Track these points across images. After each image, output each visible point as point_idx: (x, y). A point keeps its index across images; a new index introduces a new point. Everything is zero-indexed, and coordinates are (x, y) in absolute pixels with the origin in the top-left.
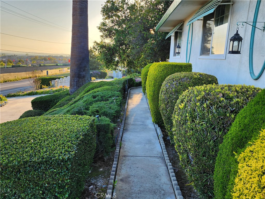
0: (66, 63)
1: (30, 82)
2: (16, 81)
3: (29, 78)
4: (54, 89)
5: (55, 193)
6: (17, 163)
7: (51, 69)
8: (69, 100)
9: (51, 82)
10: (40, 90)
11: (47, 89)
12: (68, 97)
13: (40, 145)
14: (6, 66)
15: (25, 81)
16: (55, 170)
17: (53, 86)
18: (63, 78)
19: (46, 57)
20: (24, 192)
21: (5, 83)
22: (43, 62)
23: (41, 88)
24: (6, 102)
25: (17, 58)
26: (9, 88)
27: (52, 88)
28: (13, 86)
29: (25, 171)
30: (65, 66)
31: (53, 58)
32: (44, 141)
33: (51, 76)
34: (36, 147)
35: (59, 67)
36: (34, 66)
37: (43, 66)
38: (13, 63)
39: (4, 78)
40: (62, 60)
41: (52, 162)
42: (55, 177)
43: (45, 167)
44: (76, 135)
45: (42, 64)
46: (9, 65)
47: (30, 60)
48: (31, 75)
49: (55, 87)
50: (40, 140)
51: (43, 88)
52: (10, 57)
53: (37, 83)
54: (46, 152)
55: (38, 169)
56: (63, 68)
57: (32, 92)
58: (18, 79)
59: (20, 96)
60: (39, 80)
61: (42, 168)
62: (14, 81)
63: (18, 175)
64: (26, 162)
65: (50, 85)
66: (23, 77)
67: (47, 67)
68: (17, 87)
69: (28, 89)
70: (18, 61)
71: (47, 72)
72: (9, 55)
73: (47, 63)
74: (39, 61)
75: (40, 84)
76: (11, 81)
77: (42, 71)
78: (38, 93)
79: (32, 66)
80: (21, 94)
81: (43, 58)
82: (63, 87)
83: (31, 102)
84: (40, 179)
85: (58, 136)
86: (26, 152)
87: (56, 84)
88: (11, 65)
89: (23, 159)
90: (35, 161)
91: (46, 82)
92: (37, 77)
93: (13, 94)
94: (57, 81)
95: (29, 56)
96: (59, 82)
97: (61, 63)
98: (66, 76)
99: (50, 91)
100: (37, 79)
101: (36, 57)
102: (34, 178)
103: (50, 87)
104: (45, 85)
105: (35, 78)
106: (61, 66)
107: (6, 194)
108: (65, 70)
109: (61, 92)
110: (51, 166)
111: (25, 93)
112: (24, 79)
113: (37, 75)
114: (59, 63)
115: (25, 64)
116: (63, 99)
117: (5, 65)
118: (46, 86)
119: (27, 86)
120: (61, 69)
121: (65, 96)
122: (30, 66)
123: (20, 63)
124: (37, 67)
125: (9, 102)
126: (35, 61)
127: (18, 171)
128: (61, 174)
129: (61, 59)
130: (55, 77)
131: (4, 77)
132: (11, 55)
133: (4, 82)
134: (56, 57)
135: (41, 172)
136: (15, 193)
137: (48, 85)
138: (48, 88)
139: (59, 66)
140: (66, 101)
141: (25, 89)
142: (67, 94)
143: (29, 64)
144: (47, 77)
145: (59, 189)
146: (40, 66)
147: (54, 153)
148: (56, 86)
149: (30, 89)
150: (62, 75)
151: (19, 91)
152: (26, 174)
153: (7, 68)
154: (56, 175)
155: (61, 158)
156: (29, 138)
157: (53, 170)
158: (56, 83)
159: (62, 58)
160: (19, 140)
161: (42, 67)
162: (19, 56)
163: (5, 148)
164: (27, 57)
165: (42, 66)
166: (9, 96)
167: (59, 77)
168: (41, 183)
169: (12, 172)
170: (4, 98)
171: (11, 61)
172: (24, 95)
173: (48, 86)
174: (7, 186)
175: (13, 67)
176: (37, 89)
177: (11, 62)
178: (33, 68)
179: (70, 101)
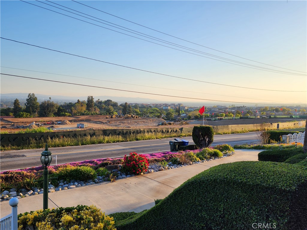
0: (304, 115)
1: (257, 135)
2: (243, 133)
3: (256, 131)
4: (285, 145)
5: (277, 215)
6: (252, 184)
7: (283, 122)
8: (301, 158)
9: (282, 137)
10: (267, 145)
11: (276, 145)
12: (300, 155)
13: (268, 177)
14: (234, 118)
15: (252, 133)
16: (278, 197)
17: (284, 142)
18: (298, 133)
19: (278, 108)
20: (255, 206)
21: (233, 134)
22: (274, 114)
23: (269, 143)
24: (233, 153)
25: (246, 109)
26: (236, 140)
27: (282, 144)
28: (240, 138)
29: (257, 191)
30: (303, 118)
31: (287, 109)
32: (271, 176)
33: (282, 130)
34: (265, 178)
35: (294, 120)
36: (263, 117)
37: (274, 118)
38: (242, 114)
39: (232, 130)
40: (299, 111)
41: (276, 190)
42: (278, 202)
43: (270, 192)
44: (298, 178)
45: (273, 115)
46: (237, 116)
47: (259, 112)
48: (259, 128)
49: (286, 143)
50: (267, 174)
51: (272, 143)
52: (239, 108)
53: (266, 137)
54: (272, 182)
55: (265, 192)
56: (299, 121)
57: (259, 146)
58: (245, 132)
59: (246, 149)
60: (268, 133)
61: (268, 192)
62: (241, 133)
63: (252, 192)
64: (258, 185)
65: (280, 140)
66: (251, 130)
67: (278, 119)
68: (244, 139)
69: (255, 143)
70: (247, 112)
71: (278, 125)
72: (238, 106)
73: (279, 115)
74: (269, 112)
75: (268, 138)
76: (238, 132)
77: (272, 124)
78: (266, 148)
79: (261, 118)
80: (247, 146)
81: (274, 109)
82: (296, 144)
83: (258, 155)
84: (266, 199)
85: (283, 175)
86: (258, 179)
87: (288, 140)
88: (240, 116)
89: (256, 182)
90: (264, 185)
91: (276, 136)
92: (265, 130)
93: (239, 146)
94: (289, 137)
95: (259, 107)
96: (293, 137)
97: (298, 115)
98: (302, 131)
99: (280, 147)
100: (266, 132)
101: (266, 108)
102: (262, 197)
103: (280, 143)
104: (273, 140)
105: (264, 131)
106: (296, 118)
107: (243, 203)
108: (302, 123)
109: (293, 148)
110: (275, 192)
111: (252, 146)
112: (251, 131)
113: (266, 128)
114: (294, 115)
115: (254, 116)
116: (295, 156)
117: (234, 116)
118: (275, 141)
119: (254, 139)
120: (296, 122)
121: (297, 154)
122: (259, 117)
123: (249, 115)
124: (266, 119)
125: (236, 153)
126: (265, 112)
127: (252, 189)
128: (282, 201)
129: (297, 109)
130: (287, 131)
131: (232, 128)
132: (240, 106)
133: (231, 133)
134: (291, 108)
135: (267, 195)
136: (249, 204)
137: (278, 140)
138: (277, 143)
139: (295, 118)
140: (298, 158)
141: (252, 143)
142: (300, 152)
143: (258, 116)
144: (278, 131)
145: (280, 212)
146: (270, 118)
147: (278, 185)
148: (288, 142)
149: (256, 143)
150: (297, 129)
151: (246, 143)
152: (257, 193)
153: (235, 119)
154: (278, 200)
155: (283, 188)
156: (260, 172)
157: (276, 196)
158: (288, 138)
159: (299, 109)
160: (253, 171)
161: (272, 120)
162: (248, 107)
163: (244, 174)
164: (256, 108)
165: (272, 118)
166: (236, 148)
167: (292, 131)
168: (267, 203)
169: (249, 188)
170: (232, 149)
171: (240, 112)
172: (250, 148)
173: (278, 142)
174: (244, 197)
175: (241, 118)
176: (264, 144)
177: (239, 114)
178: (262, 121)
179: (303, 160)
